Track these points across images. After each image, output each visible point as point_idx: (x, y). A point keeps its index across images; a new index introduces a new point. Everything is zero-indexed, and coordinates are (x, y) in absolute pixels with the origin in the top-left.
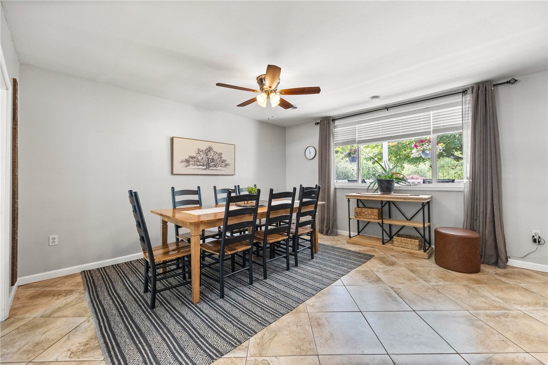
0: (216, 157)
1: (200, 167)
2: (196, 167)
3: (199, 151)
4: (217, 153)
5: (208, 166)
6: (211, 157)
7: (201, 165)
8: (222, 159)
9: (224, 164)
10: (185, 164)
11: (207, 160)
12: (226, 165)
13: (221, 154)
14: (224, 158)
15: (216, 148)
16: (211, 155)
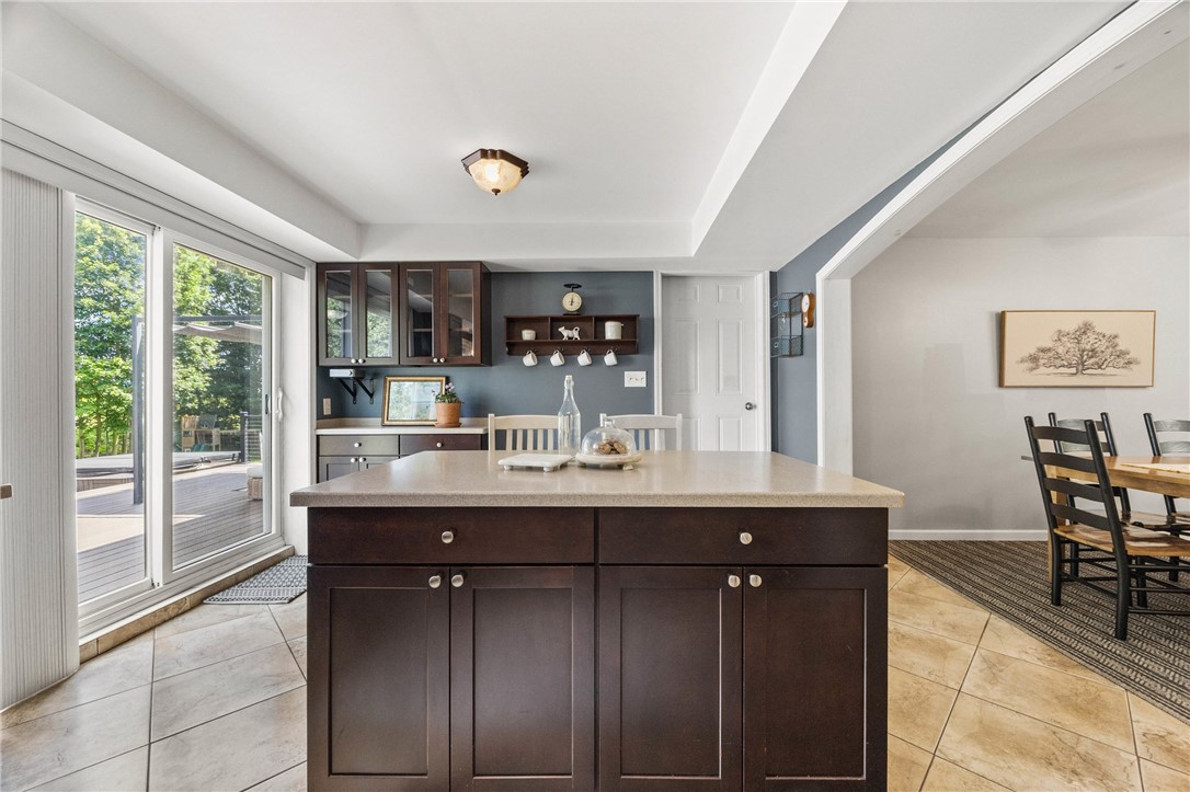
0: (1102, 345)
1: (1062, 370)
2: (1052, 370)
3: (1060, 335)
4: (1104, 336)
5: (1081, 367)
6: (1088, 347)
7: (1063, 366)
8: (1118, 348)
9: (1121, 361)
10: (1029, 365)
11: (1078, 354)
12: (1129, 363)
13: (1116, 337)
14: (1122, 347)
15: (1102, 325)
16: (1088, 342)
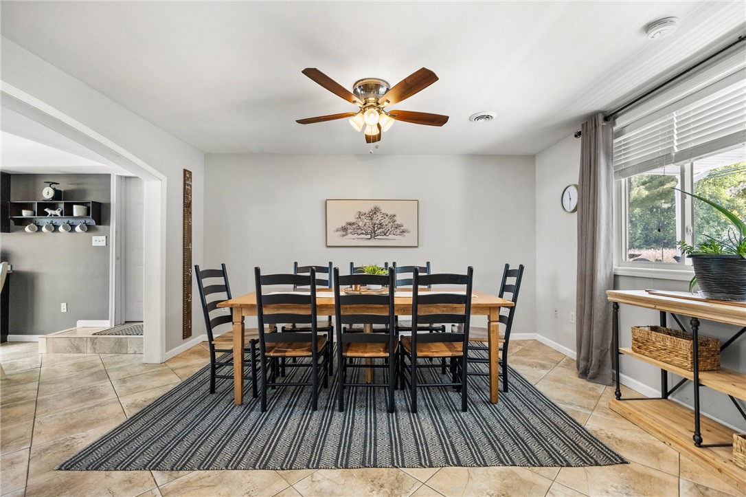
0: (386, 221)
1: (362, 236)
2: (356, 236)
3: (360, 215)
4: (387, 215)
5: (373, 234)
6: (377, 222)
7: (363, 234)
8: (396, 223)
9: (398, 231)
10: (342, 233)
11: (371, 226)
12: (403, 232)
13: (394, 216)
14: (398, 222)
15: (386, 208)
16: (378, 218)
